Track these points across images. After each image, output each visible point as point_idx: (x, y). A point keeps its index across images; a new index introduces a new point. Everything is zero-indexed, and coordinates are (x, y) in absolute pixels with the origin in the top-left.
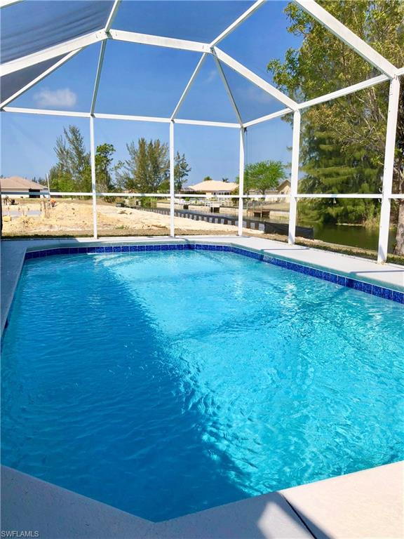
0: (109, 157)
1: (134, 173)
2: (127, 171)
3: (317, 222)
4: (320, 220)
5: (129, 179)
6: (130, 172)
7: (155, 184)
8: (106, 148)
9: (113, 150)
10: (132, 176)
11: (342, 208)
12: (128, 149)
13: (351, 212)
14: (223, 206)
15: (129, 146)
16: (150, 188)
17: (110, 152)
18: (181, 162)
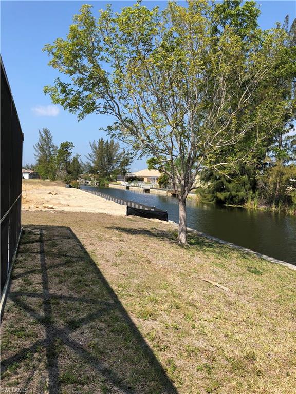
0: (70, 151)
1: (94, 162)
2: (89, 161)
3: (211, 202)
4: (213, 202)
5: (90, 166)
6: (91, 162)
7: (109, 171)
8: (67, 145)
9: (72, 146)
10: (92, 165)
11: (229, 193)
12: (91, 146)
13: (235, 196)
14: (152, 188)
15: (92, 143)
16: (106, 173)
17: (71, 148)
18: (126, 156)
